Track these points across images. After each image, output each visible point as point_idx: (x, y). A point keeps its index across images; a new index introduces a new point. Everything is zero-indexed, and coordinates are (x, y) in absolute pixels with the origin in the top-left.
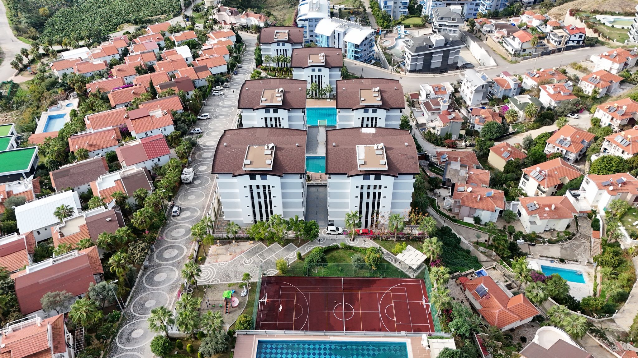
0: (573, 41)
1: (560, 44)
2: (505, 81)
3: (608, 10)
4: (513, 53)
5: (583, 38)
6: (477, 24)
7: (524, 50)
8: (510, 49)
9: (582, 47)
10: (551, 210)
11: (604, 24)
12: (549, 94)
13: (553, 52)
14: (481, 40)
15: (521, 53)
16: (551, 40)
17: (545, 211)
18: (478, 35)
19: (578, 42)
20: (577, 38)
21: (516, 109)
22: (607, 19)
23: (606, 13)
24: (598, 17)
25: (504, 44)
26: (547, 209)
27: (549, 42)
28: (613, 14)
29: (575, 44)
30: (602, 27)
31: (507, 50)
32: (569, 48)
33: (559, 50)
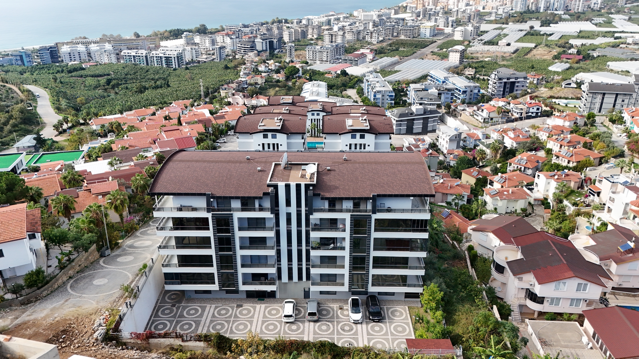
0: (532, 113)
1: (521, 115)
2: (475, 134)
3: (563, 96)
4: (482, 121)
5: (540, 111)
6: (452, 106)
7: (492, 119)
8: (480, 118)
9: (540, 117)
10: (509, 194)
11: (559, 104)
12: (510, 138)
13: (516, 120)
14: (457, 117)
15: (490, 121)
16: (514, 114)
17: (504, 195)
18: (454, 113)
19: (537, 113)
20: (535, 110)
21: (484, 148)
22: (563, 102)
23: (561, 98)
24: (554, 100)
25: (475, 116)
26: (505, 193)
27: (512, 115)
28: (566, 98)
29: (534, 115)
30: (558, 106)
31: (478, 120)
32: (529, 117)
33: (521, 119)
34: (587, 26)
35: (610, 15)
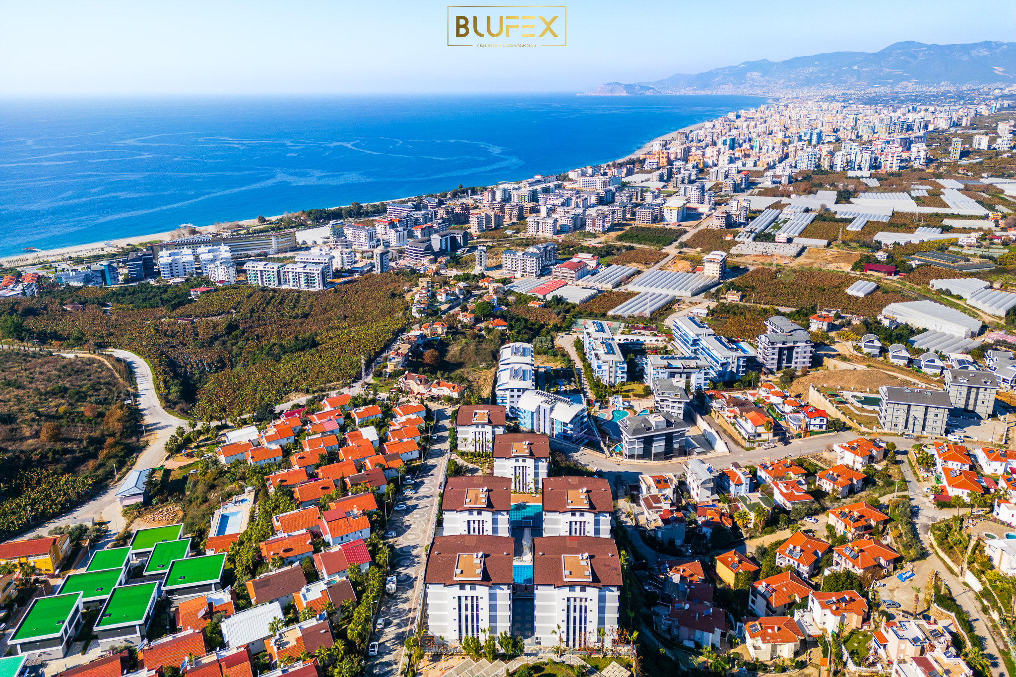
2: (735, 474)
4: (747, 437)
7: (759, 435)
8: (743, 431)
10: (774, 633)
12: (782, 493)
15: (756, 437)
17: (768, 634)
19: (821, 426)
20: (818, 422)
21: (746, 509)
25: (736, 425)
26: (770, 631)
27: (788, 425)
31: (740, 433)
32: (810, 433)
33: (800, 435)
34: (904, 203)
35: (938, 180)
